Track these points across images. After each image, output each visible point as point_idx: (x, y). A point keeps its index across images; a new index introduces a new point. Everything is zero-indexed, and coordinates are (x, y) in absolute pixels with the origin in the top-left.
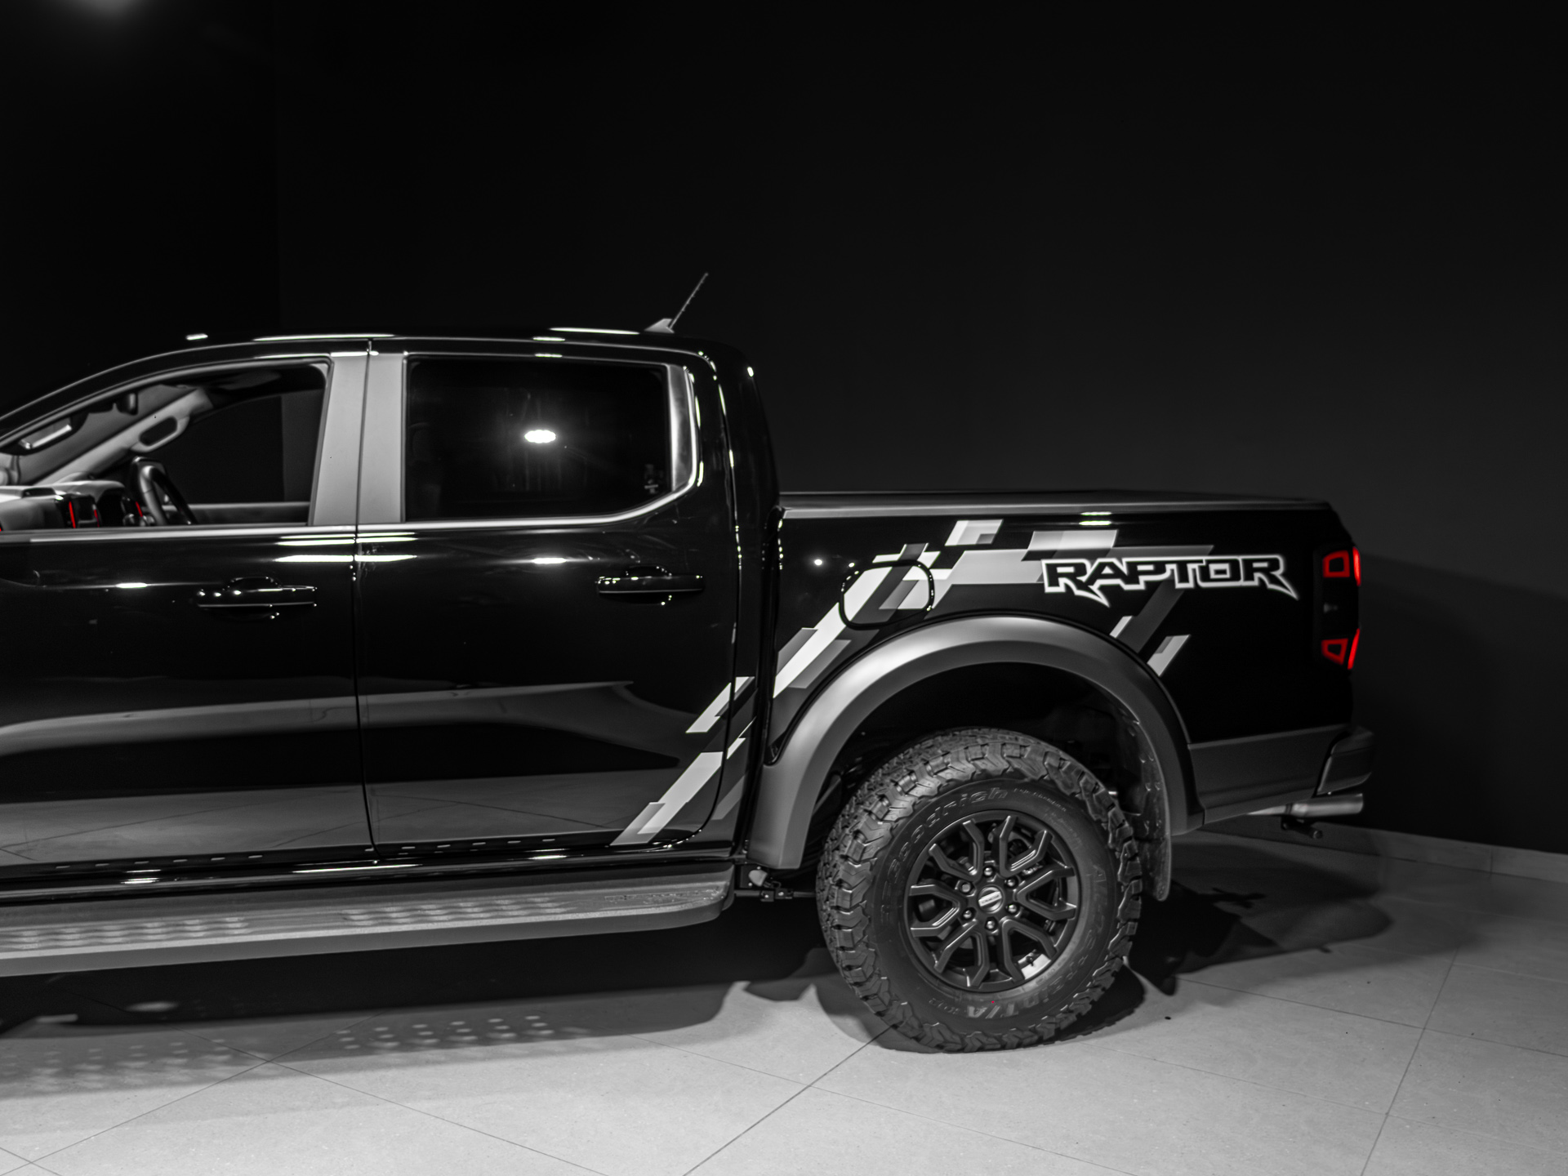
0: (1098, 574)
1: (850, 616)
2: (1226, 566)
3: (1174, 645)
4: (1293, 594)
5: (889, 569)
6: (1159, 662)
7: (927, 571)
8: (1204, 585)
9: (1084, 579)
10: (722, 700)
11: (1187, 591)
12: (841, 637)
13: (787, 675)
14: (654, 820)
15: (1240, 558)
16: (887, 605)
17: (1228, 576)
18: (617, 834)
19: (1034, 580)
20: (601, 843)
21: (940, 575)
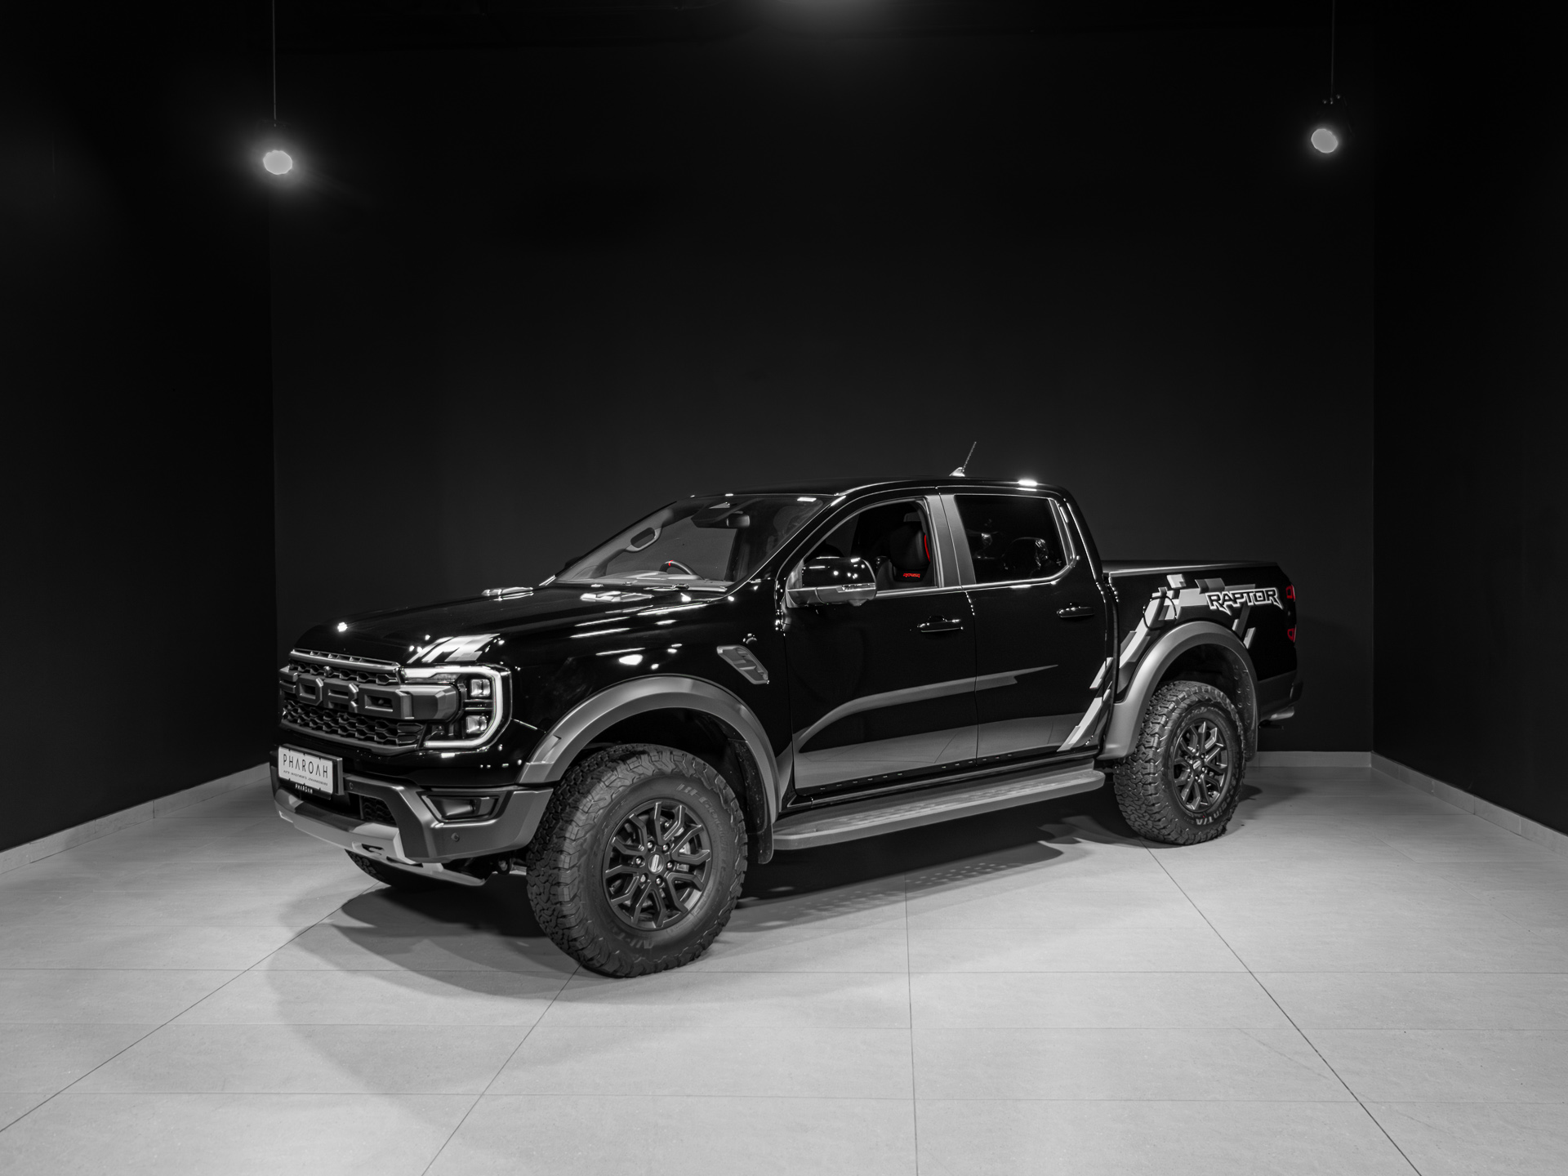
0: (1225, 600)
1: (1149, 624)
2: (1260, 594)
3: (1251, 631)
4: (1281, 607)
5: (1158, 600)
6: (1247, 642)
7: (1171, 600)
8: (1257, 603)
9: (1221, 602)
10: (1102, 670)
11: (1252, 607)
12: (1147, 635)
13: (1124, 658)
14: (1074, 738)
15: (1264, 590)
16: (1160, 619)
17: (1262, 599)
18: (1059, 747)
19: (1206, 604)
20: (1052, 752)
21: (1176, 602)
